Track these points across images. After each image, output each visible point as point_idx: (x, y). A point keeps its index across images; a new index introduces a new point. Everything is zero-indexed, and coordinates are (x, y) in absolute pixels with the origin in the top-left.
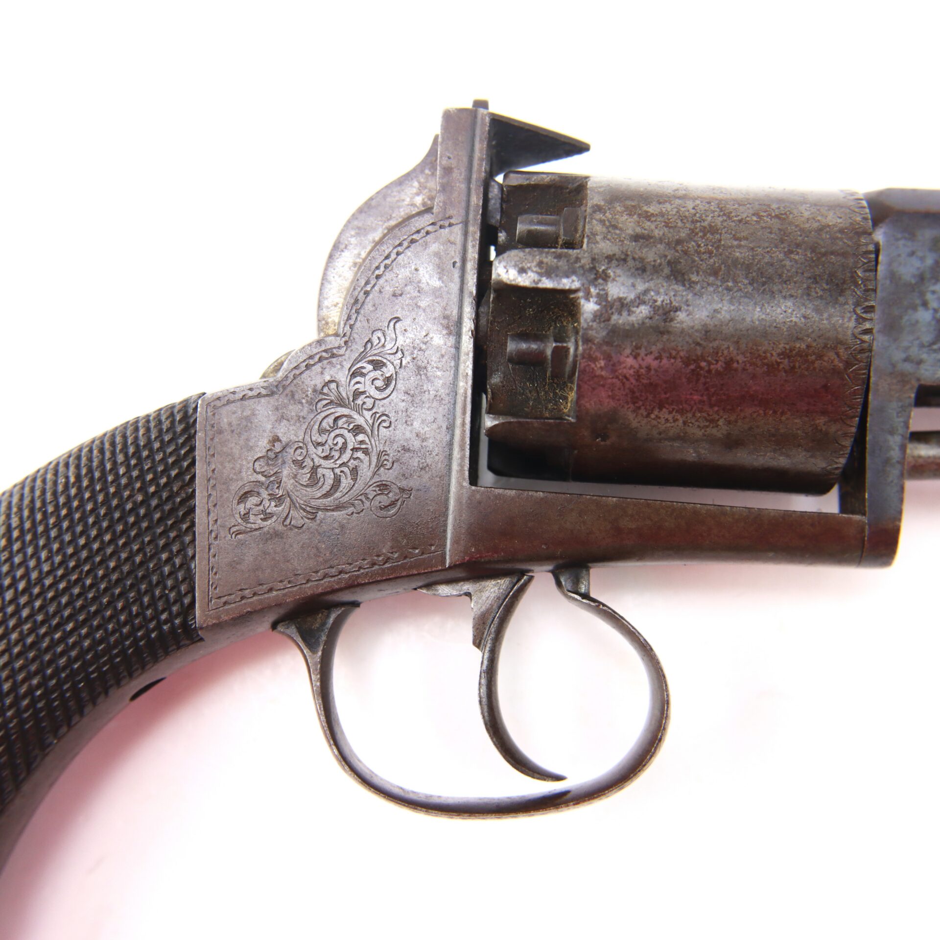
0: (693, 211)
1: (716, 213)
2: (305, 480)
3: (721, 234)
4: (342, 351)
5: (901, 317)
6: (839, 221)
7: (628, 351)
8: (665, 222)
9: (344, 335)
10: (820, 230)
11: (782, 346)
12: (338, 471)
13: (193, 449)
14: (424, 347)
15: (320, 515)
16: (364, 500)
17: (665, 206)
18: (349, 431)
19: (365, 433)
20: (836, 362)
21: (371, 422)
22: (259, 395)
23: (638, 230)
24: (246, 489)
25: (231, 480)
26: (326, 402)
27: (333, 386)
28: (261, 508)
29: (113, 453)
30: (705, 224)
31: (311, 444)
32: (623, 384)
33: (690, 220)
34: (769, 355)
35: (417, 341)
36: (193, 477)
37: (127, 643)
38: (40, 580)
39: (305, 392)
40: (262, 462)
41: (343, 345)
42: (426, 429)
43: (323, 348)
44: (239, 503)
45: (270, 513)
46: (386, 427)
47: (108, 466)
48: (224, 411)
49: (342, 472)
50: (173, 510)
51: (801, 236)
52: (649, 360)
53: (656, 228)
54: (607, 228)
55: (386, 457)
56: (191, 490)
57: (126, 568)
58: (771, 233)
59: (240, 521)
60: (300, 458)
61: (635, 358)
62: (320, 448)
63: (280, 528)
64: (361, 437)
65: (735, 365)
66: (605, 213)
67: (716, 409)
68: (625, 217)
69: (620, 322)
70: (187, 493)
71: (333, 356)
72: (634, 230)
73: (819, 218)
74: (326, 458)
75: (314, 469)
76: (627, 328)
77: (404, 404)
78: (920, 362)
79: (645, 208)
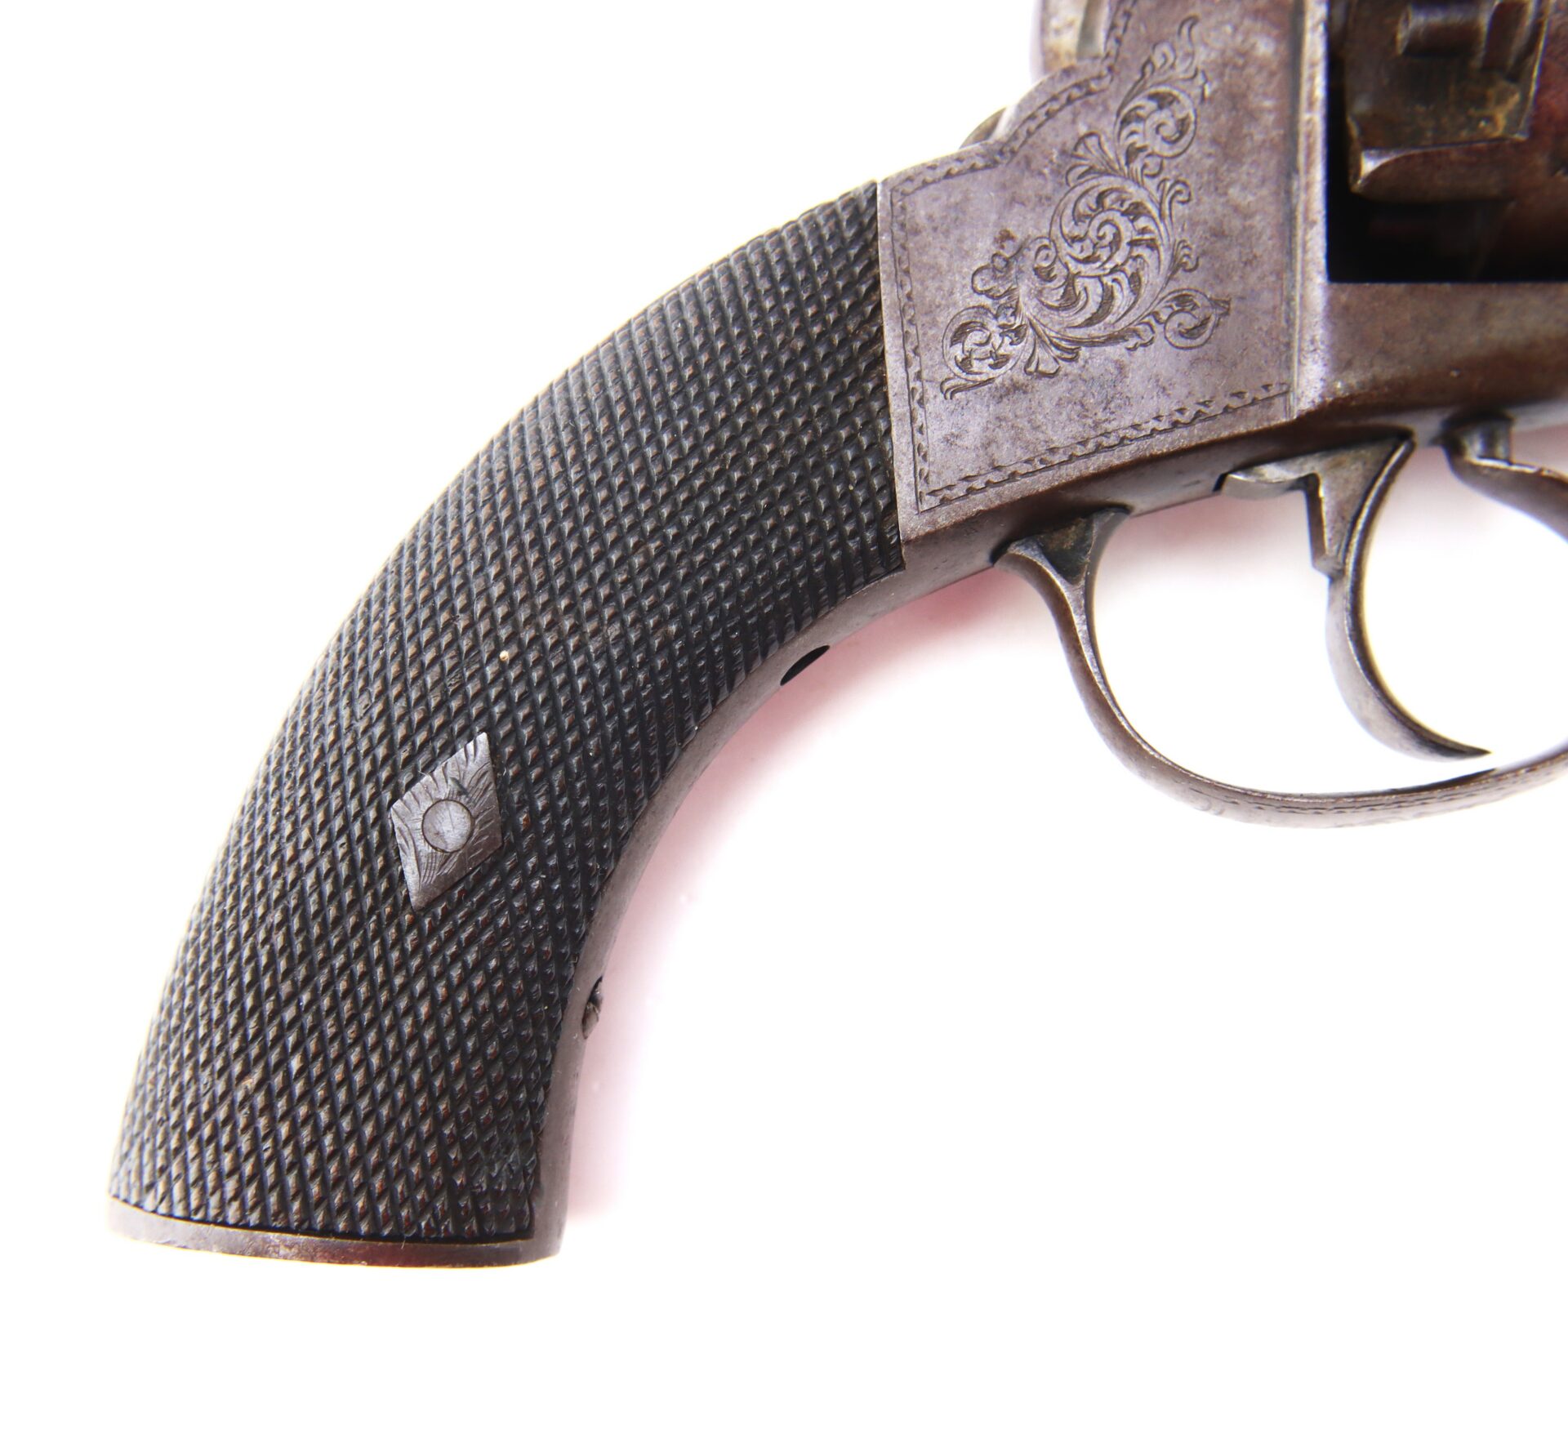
2: (1054, 299)
4: (1105, 82)
9: (1108, 55)
12: (1107, 280)
13: (873, 263)
14: (1240, 62)
15: (1084, 352)
16: (1153, 322)
18: (1123, 214)
19: (1149, 215)
21: (1157, 196)
22: (973, 169)
24: (964, 320)
25: (938, 306)
26: (1084, 169)
27: (1092, 142)
28: (988, 348)
29: (751, 278)
31: (1061, 240)
35: (1229, 53)
36: (878, 307)
37: (798, 569)
38: (665, 476)
39: (1047, 156)
40: (986, 275)
41: (1105, 72)
42: (1250, 198)
43: (1073, 81)
44: (952, 345)
45: (1003, 356)
46: (1183, 203)
47: (747, 299)
48: (920, 197)
49: (1114, 280)
50: (851, 360)
55: (1186, 251)
56: (875, 329)
57: (789, 453)
59: (957, 370)
60: (1045, 264)
62: (1077, 246)
63: (1021, 378)
64: (1142, 222)
70: (869, 334)
71: (1090, 93)
74: (1087, 261)
75: (1070, 280)
77: (1209, 162)
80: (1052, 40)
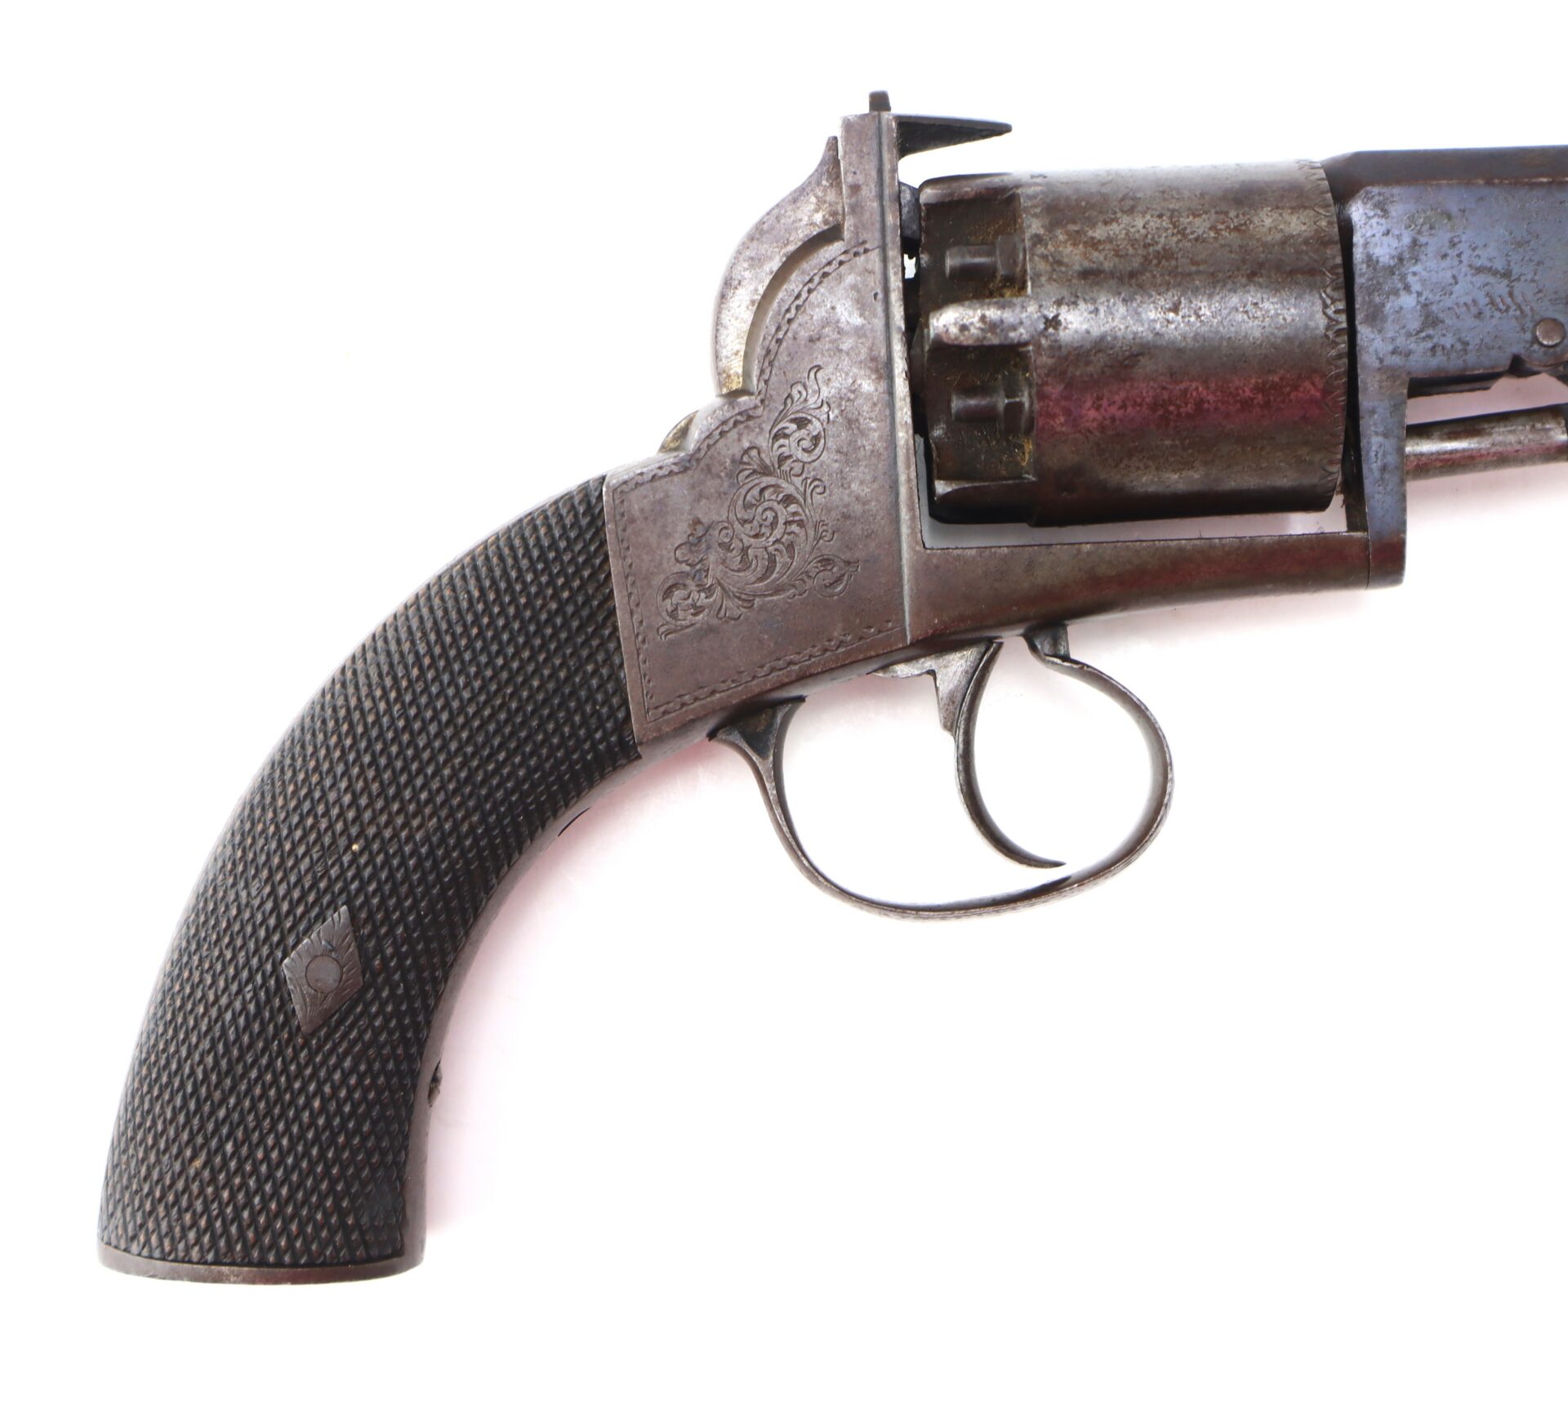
0: (1143, 231)
1: (1169, 231)
2: (736, 564)
3: (1177, 259)
4: (759, 411)
5: (1383, 305)
6: (1304, 228)
7: (1089, 404)
8: (1114, 250)
9: (760, 393)
10: (1284, 242)
11: (1253, 381)
12: (771, 549)
13: (603, 543)
14: (852, 396)
15: (757, 601)
16: (805, 578)
17: (1112, 227)
18: (779, 503)
19: (797, 502)
20: (1313, 392)
21: (802, 489)
22: (671, 473)
23: (1086, 264)
24: (670, 583)
25: (652, 573)
26: (747, 473)
27: (754, 453)
28: (690, 601)
29: (515, 558)
30: (1159, 247)
31: (737, 523)
32: (1087, 437)
33: (1142, 244)
34: (1241, 392)
35: (844, 391)
36: (609, 575)
37: (563, 768)
38: (462, 709)
39: (722, 464)
40: (684, 550)
41: (759, 404)
42: (867, 490)
43: (737, 410)
44: (664, 599)
45: (701, 607)
46: (820, 494)
47: (514, 574)
48: (633, 496)
49: (776, 550)
50: (592, 615)
51: (1263, 252)
52: (1113, 410)
53: (1105, 259)
54: (1052, 265)
55: (825, 528)
56: (608, 591)
57: (551, 686)
58: (1231, 252)
59: (668, 618)
60: (727, 540)
61: (1098, 409)
62: (748, 526)
63: (715, 622)
64: (793, 508)
65: (1206, 406)
66: (1046, 245)
67: (1190, 451)
68: (1069, 248)
69: (1078, 373)
70: (604, 595)
71: (750, 418)
72: (1081, 265)
73: (1282, 226)
74: (756, 536)
75: (744, 551)
76: (1086, 379)
77: (837, 465)
78: (1408, 354)
79: (1090, 233)
80: (723, 363)
